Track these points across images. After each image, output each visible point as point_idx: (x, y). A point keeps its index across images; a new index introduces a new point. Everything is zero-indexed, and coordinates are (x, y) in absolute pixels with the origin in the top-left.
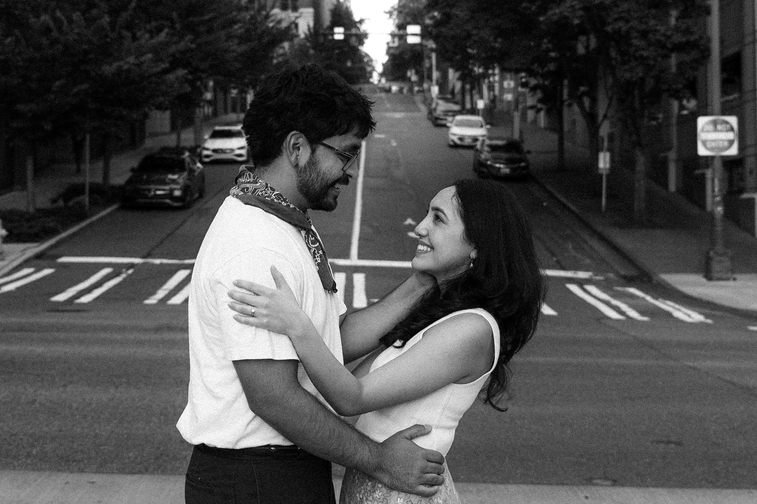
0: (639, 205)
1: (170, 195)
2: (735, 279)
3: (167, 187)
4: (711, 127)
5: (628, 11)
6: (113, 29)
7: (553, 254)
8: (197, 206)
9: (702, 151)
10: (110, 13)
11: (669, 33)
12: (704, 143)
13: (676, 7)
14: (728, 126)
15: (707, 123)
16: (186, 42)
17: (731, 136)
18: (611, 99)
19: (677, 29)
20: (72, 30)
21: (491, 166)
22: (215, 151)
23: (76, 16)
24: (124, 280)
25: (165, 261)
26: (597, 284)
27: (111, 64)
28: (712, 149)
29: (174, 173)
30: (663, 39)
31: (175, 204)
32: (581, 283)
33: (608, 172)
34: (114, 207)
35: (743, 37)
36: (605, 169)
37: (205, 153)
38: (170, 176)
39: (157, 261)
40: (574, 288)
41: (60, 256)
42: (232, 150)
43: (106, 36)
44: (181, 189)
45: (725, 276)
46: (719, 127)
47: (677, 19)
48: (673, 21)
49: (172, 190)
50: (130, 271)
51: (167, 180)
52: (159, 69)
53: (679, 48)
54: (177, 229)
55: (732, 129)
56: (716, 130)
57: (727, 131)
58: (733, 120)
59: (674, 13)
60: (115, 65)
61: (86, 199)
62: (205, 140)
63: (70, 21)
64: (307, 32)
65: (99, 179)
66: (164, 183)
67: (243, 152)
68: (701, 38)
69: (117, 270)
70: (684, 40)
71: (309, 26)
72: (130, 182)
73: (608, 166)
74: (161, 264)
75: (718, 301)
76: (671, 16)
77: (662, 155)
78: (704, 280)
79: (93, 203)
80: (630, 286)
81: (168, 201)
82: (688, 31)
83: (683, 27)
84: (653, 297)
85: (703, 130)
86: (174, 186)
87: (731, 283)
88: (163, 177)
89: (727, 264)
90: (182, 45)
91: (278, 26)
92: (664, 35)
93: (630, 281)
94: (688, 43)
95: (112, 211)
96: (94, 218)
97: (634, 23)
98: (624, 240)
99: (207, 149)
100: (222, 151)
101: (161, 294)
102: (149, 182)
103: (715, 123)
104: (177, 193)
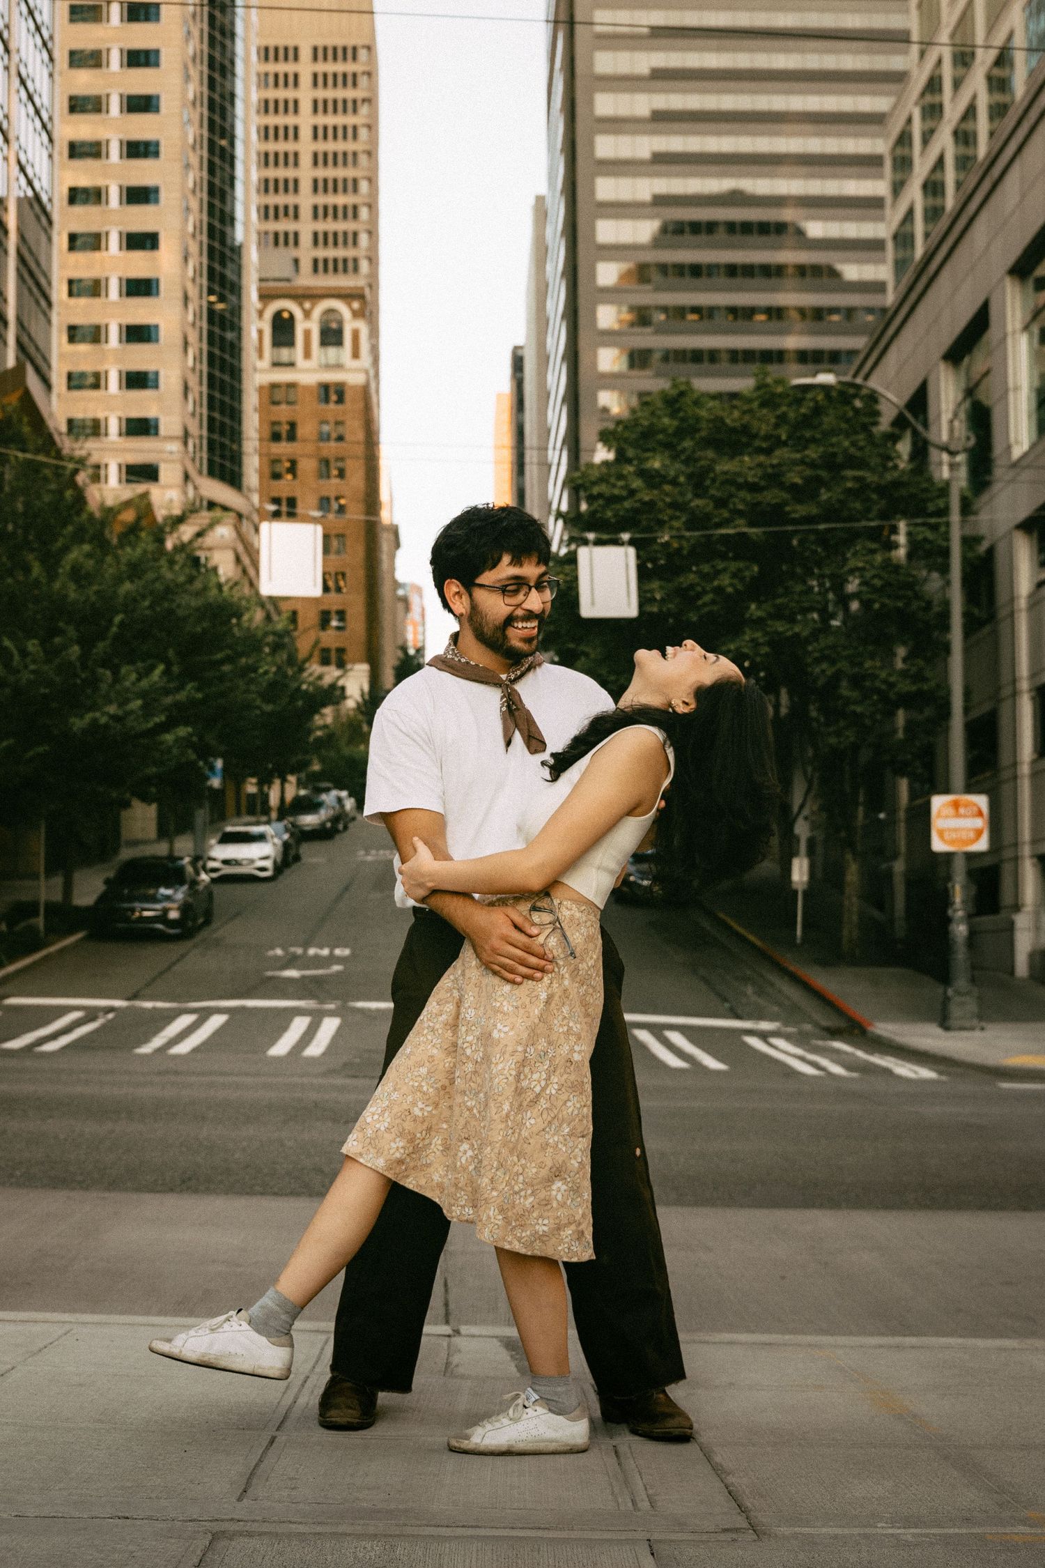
0: (849, 931)
1: (163, 917)
2: (982, 1029)
3: (158, 906)
4: (951, 811)
5: (833, 647)
6: (84, 667)
7: (725, 1000)
8: (204, 934)
9: (938, 845)
10: (79, 642)
11: (892, 679)
12: (941, 834)
13: (904, 643)
14: (975, 809)
15: (944, 805)
16: (189, 691)
17: (979, 823)
18: (810, 783)
19: (904, 674)
20: (26, 667)
21: (635, 883)
22: (226, 862)
23: (32, 646)
24: (103, 1027)
25: (160, 1004)
26: (788, 1037)
27: (82, 717)
28: (952, 842)
29: (167, 887)
30: (883, 687)
31: (172, 931)
32: (764, 1036)
33: (805, 886)
34: (79, 935)
35: (999, 689)
36: (802, 882)
37: (211, 864)
38: (163, 891)
39: (148, 1005)
40: (754, 1042)
41: (8, 996)
42: (252, 861)
43: (76, 675)
44: (178, 909)
45: (968, 1024)
46: (962, 811)
47: (905, 660)
48: (899, 665)
49: (166, 911)
50: (111, 1016)
51: (159, 896)
52: (151, 725)
53: (907, 701)
54: (174, 964)
55: (980, 814)
56: (958, 815)
57: (974, 816)
58: (982, 801)
59: (901, 652)
60: (89, 717)
61: (40, 922)
62: (211, 846)
63: (24, 653)
64: (359, 699)
65: (57, 897)
66: (154, 899)
67: (268, 864)
68: (938, 686)
69: (91, 1014)
70: (914, 688)
71: (362, 690)
72: (102, 899)
73: (805, 878)
74: (154, 1009)
75: (956, 1056)
76: (895, 655)
77: (884, 866)
78: (939, 1031)
79: (50, 929)
80: (835, 1040)
81: (160, 926)
82: (919, 677)
83: (914, 670)
84: (867, 1052)
85: (939, 816)
86: (167, 905)
87: (977, 1034)
88: (152, 891)
89: (971, 1006)
90: (181, 696)
91: (320, 683)
92: (885, 682)
93: (834, 1033)
94: (920, 693)
95: (77, 942)
96: (52, 949)
97: (843, 665)
98: (828, 981)
99: (214, 860)
100: (237, 863)
101: (157, 1042)
102: (132, 899)
103: (956, 805)
104: (174, 915)
